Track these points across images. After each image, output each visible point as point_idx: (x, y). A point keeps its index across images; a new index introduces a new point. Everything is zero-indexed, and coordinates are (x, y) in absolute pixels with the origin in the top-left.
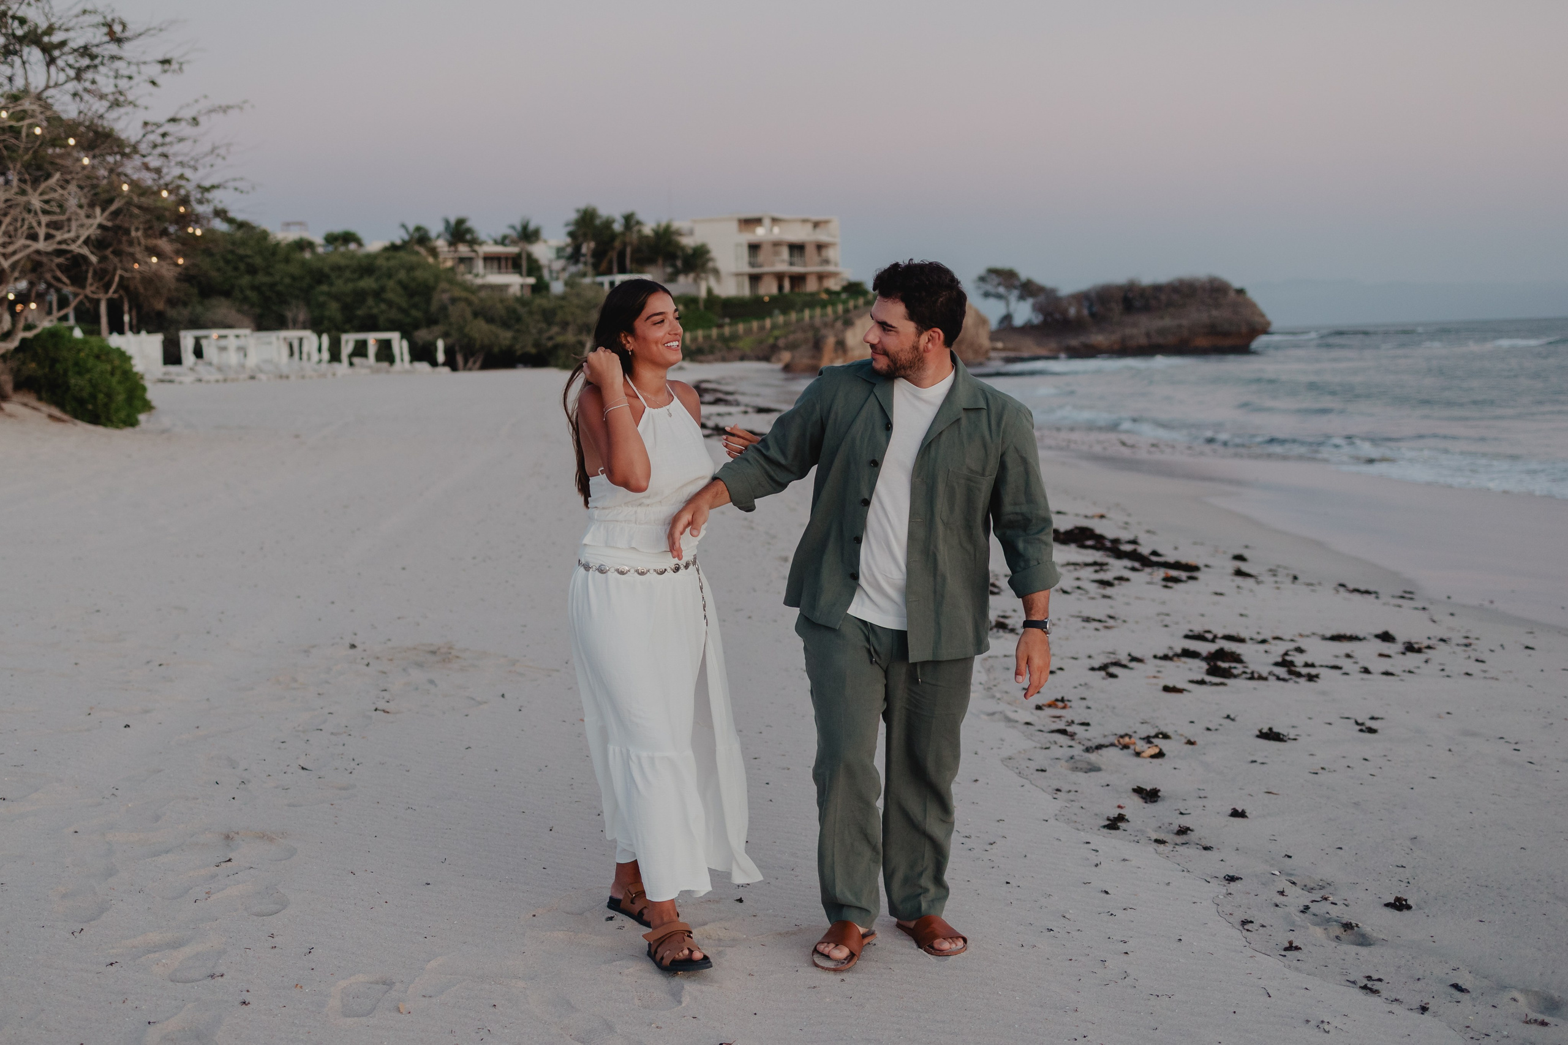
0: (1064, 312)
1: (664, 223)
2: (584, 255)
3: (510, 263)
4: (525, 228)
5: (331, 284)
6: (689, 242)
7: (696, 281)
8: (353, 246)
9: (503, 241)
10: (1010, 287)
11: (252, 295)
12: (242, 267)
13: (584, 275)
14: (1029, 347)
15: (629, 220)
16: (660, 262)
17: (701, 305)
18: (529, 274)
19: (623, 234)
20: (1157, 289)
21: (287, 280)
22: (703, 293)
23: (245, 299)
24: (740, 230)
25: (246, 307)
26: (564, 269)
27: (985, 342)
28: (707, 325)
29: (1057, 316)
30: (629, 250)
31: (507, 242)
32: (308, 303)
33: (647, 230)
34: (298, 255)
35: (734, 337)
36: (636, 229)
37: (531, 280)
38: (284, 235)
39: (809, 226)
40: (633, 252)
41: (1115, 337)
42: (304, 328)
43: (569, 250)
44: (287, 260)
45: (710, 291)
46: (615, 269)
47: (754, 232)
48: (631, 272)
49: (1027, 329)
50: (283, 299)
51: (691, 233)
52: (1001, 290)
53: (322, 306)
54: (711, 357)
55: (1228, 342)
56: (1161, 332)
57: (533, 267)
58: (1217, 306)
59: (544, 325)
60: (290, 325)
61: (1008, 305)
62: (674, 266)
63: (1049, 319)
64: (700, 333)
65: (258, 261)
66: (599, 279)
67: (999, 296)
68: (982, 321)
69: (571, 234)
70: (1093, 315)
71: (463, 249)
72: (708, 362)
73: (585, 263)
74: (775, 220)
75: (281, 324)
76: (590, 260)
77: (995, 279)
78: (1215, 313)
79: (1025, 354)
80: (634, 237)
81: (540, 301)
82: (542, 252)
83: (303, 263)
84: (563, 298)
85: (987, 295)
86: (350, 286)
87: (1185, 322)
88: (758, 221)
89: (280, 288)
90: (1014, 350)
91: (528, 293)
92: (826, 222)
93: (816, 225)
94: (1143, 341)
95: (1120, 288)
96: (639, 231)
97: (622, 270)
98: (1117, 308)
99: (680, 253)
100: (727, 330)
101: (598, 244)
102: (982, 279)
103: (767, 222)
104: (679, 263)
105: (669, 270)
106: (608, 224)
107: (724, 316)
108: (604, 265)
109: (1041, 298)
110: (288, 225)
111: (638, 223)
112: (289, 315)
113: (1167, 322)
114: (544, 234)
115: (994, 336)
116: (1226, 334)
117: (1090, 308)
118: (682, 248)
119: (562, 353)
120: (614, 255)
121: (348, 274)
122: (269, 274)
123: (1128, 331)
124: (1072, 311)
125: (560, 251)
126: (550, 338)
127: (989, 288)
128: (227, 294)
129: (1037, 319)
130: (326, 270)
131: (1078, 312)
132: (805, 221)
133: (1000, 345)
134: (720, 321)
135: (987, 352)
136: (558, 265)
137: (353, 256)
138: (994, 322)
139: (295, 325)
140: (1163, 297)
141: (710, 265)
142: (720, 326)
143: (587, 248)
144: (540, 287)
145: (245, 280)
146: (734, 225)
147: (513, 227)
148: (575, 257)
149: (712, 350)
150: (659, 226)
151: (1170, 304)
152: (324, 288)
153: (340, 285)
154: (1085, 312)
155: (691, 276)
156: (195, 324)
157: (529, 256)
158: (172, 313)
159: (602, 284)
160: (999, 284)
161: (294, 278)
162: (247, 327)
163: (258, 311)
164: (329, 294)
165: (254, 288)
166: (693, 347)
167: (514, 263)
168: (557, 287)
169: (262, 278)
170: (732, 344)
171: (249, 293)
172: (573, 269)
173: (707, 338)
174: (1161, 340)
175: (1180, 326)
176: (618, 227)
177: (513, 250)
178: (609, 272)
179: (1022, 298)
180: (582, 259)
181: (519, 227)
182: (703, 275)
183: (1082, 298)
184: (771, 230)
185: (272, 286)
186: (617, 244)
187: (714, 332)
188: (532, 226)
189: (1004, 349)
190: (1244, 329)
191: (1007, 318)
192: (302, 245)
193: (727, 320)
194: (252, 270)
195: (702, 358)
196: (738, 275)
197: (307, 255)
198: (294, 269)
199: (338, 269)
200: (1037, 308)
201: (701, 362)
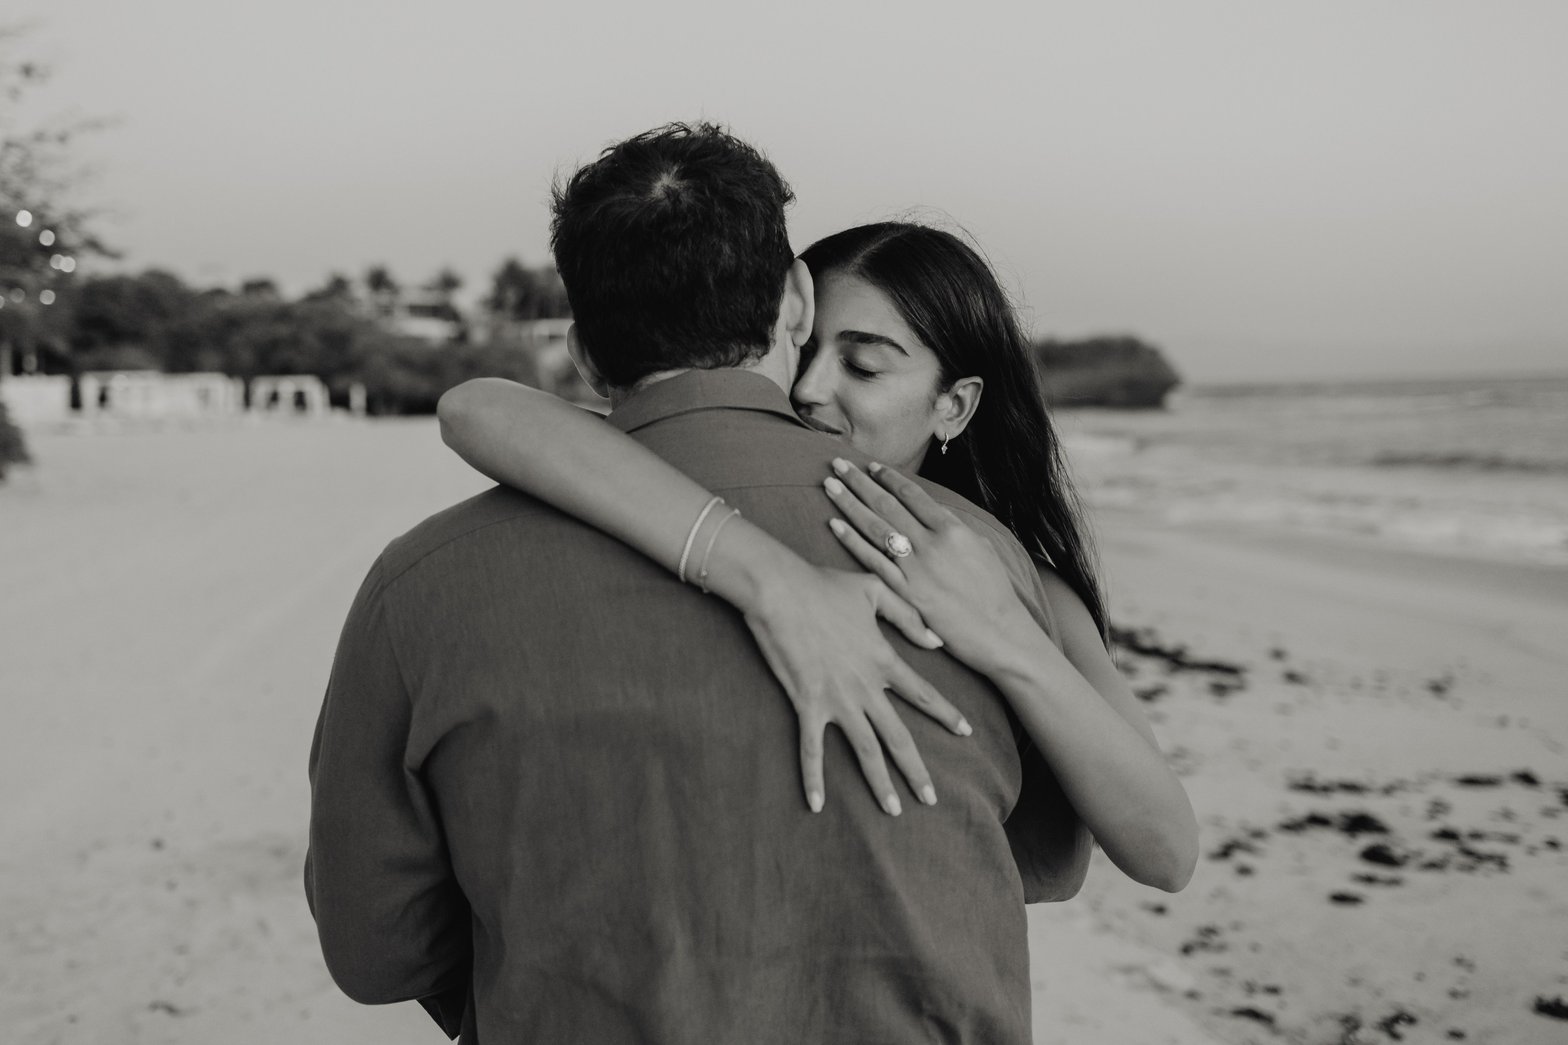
2: (508, 303)
3: (433, 311)
4: (446, 276)
5: (247, 331)
8: (267, 295)
9: (423, 291)
11: (163, 341)
20: (1078, 346)
25: (155, 352)
26: (488, 320)
32: (220, 351)
34: (212, 304)
37: (453, 329)
42: (217, 370)
43: (491, 301)
50: (196, 347)
53: (235, 353)
57: (453, 315)
65: (170, 305)
71: (384, 298)
73: (509, 310)
75: (193, 367)
76: (514, 307)
81: (460, 352)
82: (464, 301)
83: (215, 311)
84: (485, 347)
86: (266, 332)
89: (190, 335)
91: (449, 343)
101: (522, 294)
112: (200, 357)
113: (1088, 376)
114: (467, 283)
122: (184, 319)
125: (482, 300)
128: (137, 340)
130: (240, 318)
136: (483, 316)
139: (207, 369)
144: (462, 337)
145: (156, 325)
148: (498, 305)
153: (256, 332)
156: (100, 367)
157: (449, 304)
158: (75, 356)
161: (206, 326)
162: (154, 370)
163: (168, 353)
168: (480, 337)
172: (497, 318)
177: (433, 299)
180: (505, 306)
181: (441, 275)
185: (183, 332)
188: (454, 275)
190: (1156, 384)
192: (217, 293)
197: (222, 305)
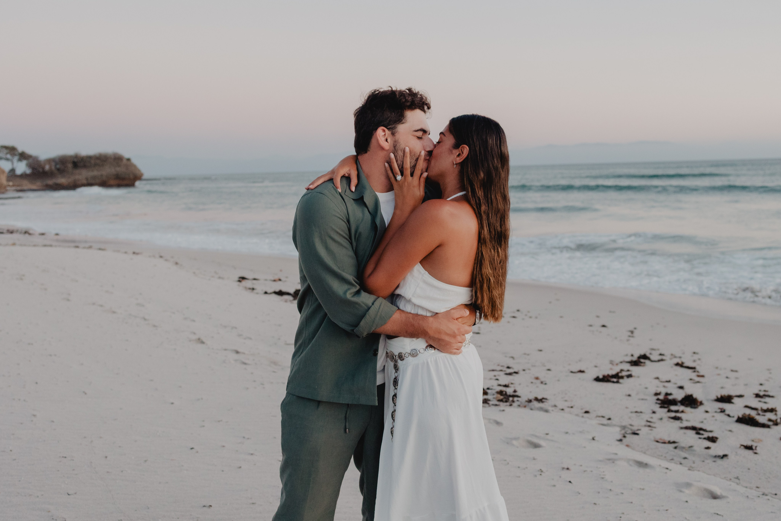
0: (43, 168)
10: (13, 155)
14: (26, 184)
20: (90, 157)
27: (4, 182)
29: (39, 169)
41: (70, 180)
49: (24, 176)
52: (9, 156)
55: (125, 182)
56: (93, 177)
58: (119, 166)
61: (13, 163)
63: (35, 171)
67: (8, 160)
68: (2, 171)
70: (57, 169)
77: (6, 151)
78: (118, 169)
79: (24, 188)
85: (2, 159)
87: (104, 173)
90: (18, 186)
94: (84, 181)
95: (71, 157)
98: (70, 166)
109: (31, 160)
113: (95, 173)
115: (7, 179)
116: (123, 179)
117: (56, 166)
123: (77, 177)
124: (47, 167)
127: (2, 155)
129: (29, 171)
131: (50, 167)
133: (11, 183)
135: (5, 187)
138: (6, 172)
140: (93, 162)
151: (96, 165)
154: (53, 168)
160: (8, 153)
174: (93, 181)
175: (102, 175)
179: (20, 160)
183: (52, 161)
189: (14, 186)
190: (132, 176)
191: (13, 170)
200: (29, 166)
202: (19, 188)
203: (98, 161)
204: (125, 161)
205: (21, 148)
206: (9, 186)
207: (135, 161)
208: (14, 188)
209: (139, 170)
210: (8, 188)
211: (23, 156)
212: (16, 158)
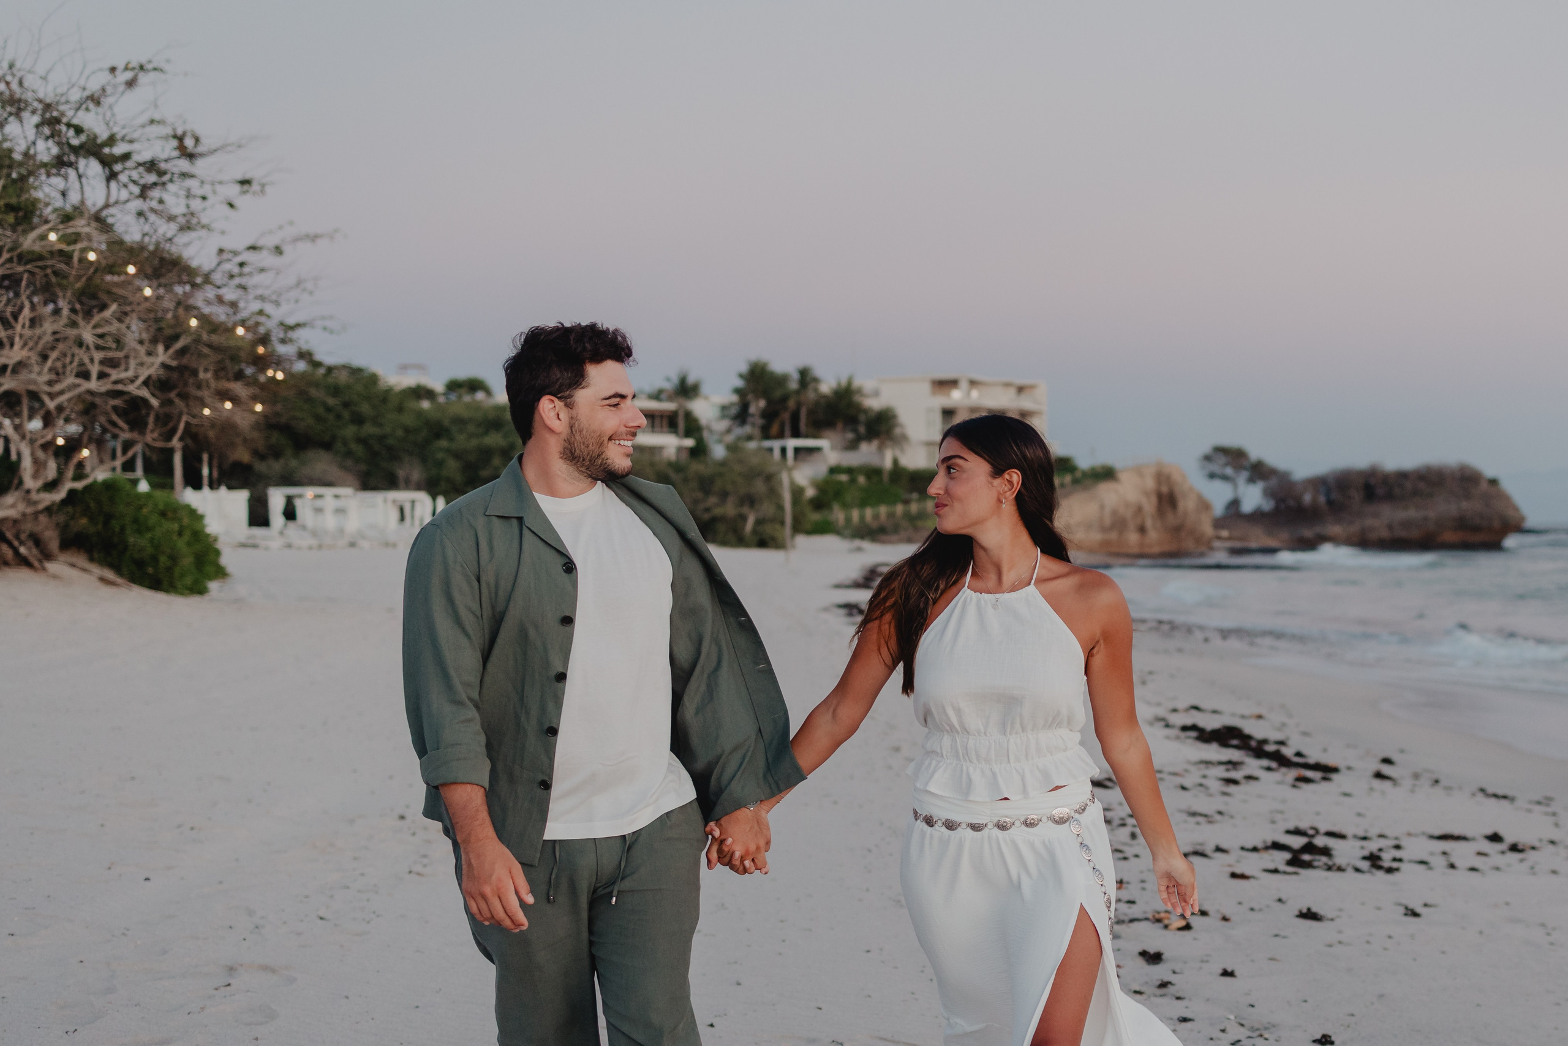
0: (1298, 499)
1: (844, 382)
2: (753, 416)
3: (665, 422)
4: (683, 381)
5: (451, 439)
6: (874, 404)
7: (881, 449)
8: (480, 396)
9: (657, 396)
10: (1238, 468)
11: (358, 449)
12: (346, 414)
13: (750, 438)
14: (1258, 537)
15: (806, 377)
16: (840, 425)
17: (886, 478)
18: (688, 434)
19: (798, 392)
20: (1402, 476)
21: (400, 433)
22: (888, 464)
23: (349, 454)
24: (934, 393)
25: (349, 463)
26: (729, 431)
27: (1208, 529)
28: (892, 500)
29: (1291, 503)
30: (803, 413)
31: (663, 396)
32: (424, 460)
33: (826, 387)
34: (412, 404)
35: (922, 515)
36: (811, 386)
37: (689, 442)
38: (397, 379)
39: (1012, 392)
40: (811, 413)
41: (1355, 528)
42: (418, 488)
43: (734, 411)
44: (400, 409)
45: (895, 462)
46: (788, 431)
47: (948, 395)
48: (807, 436)
49: (1257, 517)
50: (394, 455)
51: (876, 394)
52: (1229, 471)
53: (440, 464)
54: (894, 538)
55: (1481, 539)
56: (1406, 524)
57: (692, 427)
58: (1468, 496)
59: (699, 495)
60: (402, 484)
61: (1235, 486)
62: (855, 431)
63: (1282, 506)
64: (883, 510)
65: (365, 408)
66: (767, 444)
67: (1225, 478)
68: (1204, 505)
69: (738, 391)
70: (1330, 503)
72: (891, 542)
73: (753, 425)
74: (973, 383)
75: (391, 483)
76: (760, 422)
77: (1223, 459)
78: (1465, 505)
79: (1253, 545)
80: (811, 395)
81: (696, 467)
82: (704, 409)
83: (420, 413)
84: (723, 463)
85: (1212, 476)
86: (474, 443)
87: (1432, 514)
88: (953, 383)
89: (390, 441)
90: (1240, 539)
91: (684, 456)
92: (1032, 387)
93: (1021, 389)
94: (1385, 534)
95: (1361, 474)
96: (816, 390)
97: (796, 434)
98: (1357, 496)
99: (862, 418)
100: (914, 508)
101: (770, 402)
102: (1207, 458)
103: (964, 384)
104: (862, 429)
105: (850, 436)
106: (782, 380)
107: (911, 491)
108: (775, 429)
109: (1273, 482)
110: (404, 368)
111: (816, 380)
112: (401, 473)
113: (1411, 513)
114: (705, 389)
115: (1218, 524)
116: (1476, 529)
117: (1327, 495)
118: (866, 411)
119: (721, 528)
120: (786, 416)
121: (471, 428)
122: (380, 425)
123: (1369, 522)
124: (1307, 498)
125: (724, 408)
126: (707, 510)
127: (1215, 468)
128: (327, 446)
129: (1268, 505)
130: (446, 423)
131: (1315, 499)
132: (1007, 385)
133: (1225, 533)
134: (906, 496)
135: (1208, 541)
136: (722, 425)
137: (477, 407)
138: (1219, 508)
139: (408, 485)
140: (1408, 485)
141: (897, 431)
142: (906, 502)
143: (758, 405)
144: (699, 451)
145: (350, 431)
146: (926, 387)
147: (668, 379)
148: (741, 416)
149: (896, 529)
150: (839, 384)
151: (1416, 493)
152: (443, 443)
153: (462, 441)
154: (1322, 499)
155: (875, 443)
156: (287, 480)
157: (689, 416)
158: (261, 467)
159: (771, 450)
160: (1226, 465)
161: (407, 430)
162: (349, 486)
163: (363, 467)
164: (448, 451)
165: (362, 441)
166: (875, 525)
167: (669, 422)
168: (718, 452)
169: (369, 429)
170: (920, 524)
171: (354, 446)
172: (739, 431)
173: (891, 515)
174: (1403, 534)
175: (1426, 519)
176: (794, 385)
177: (669, 406)
178: (781, 435)
179: (1251, 480)
180: (750, 419)
181: (675, 380)
182: (888, 443)
183: (1319, 483)
184: (968, 394)
185: (382, 438)
186: (791, 404)
187: (899, 509)
188: (691, 380)
189: (1229, 539)
190: (1496, 524)
191: (1235, 503)
192: (421, 392)
193: (915, 496)
194: (358, 420)
195: (883, 537)
196: (929, 444)
197: (426, 405)
198: (408, 420)
199: (460, 421)
200: (1268, 493)
201: (883, 542)
202: (1238, 544)
203: (1422, 485)
204: (1484, 486)
205: (1255, 453)
206: (1219, 538)
207: (1508, 485)
208: (1229, 544)
209: (1516, 509)
210: (1217, 544)
211: (1259, 471)
212: (1244, 475)
